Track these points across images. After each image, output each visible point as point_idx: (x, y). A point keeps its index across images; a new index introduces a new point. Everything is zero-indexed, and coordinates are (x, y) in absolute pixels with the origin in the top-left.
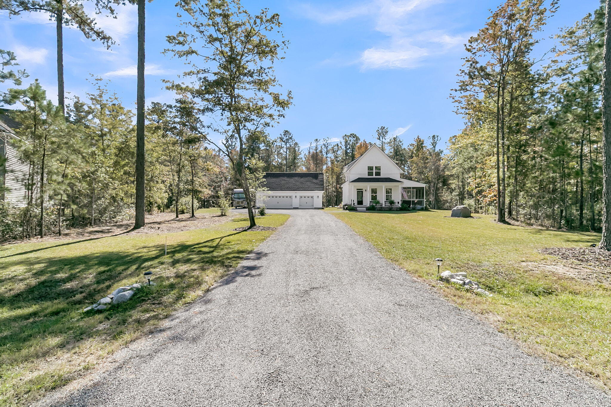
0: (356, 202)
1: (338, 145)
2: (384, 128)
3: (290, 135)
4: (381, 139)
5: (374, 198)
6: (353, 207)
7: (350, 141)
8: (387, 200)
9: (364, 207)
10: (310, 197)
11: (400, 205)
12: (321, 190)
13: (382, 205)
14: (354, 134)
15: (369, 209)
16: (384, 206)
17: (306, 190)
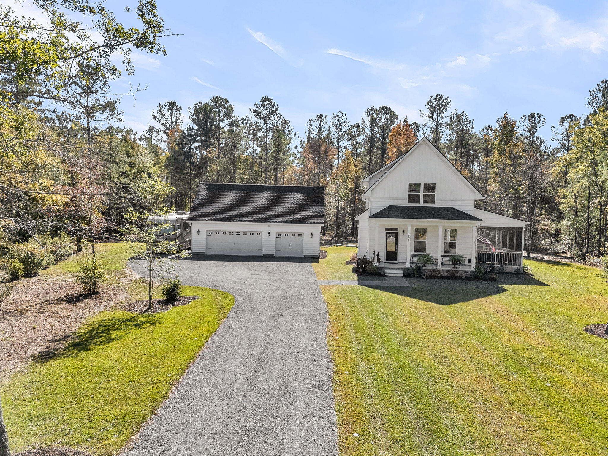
0: (383, 257)
1: (359, 127)
2: (442, 97)
3: (273, 106)
4: (435, 117)
5: (420, 248)
7: (380, 120)
8: (446, 252)
9: (398, 269)
10: (297, 235)
11: (473, 268)
12: (318, 223)
13: (436, 264)
14: (386, 108)
15: (408, 274)
16: (440, 267)
17: (289, 222)
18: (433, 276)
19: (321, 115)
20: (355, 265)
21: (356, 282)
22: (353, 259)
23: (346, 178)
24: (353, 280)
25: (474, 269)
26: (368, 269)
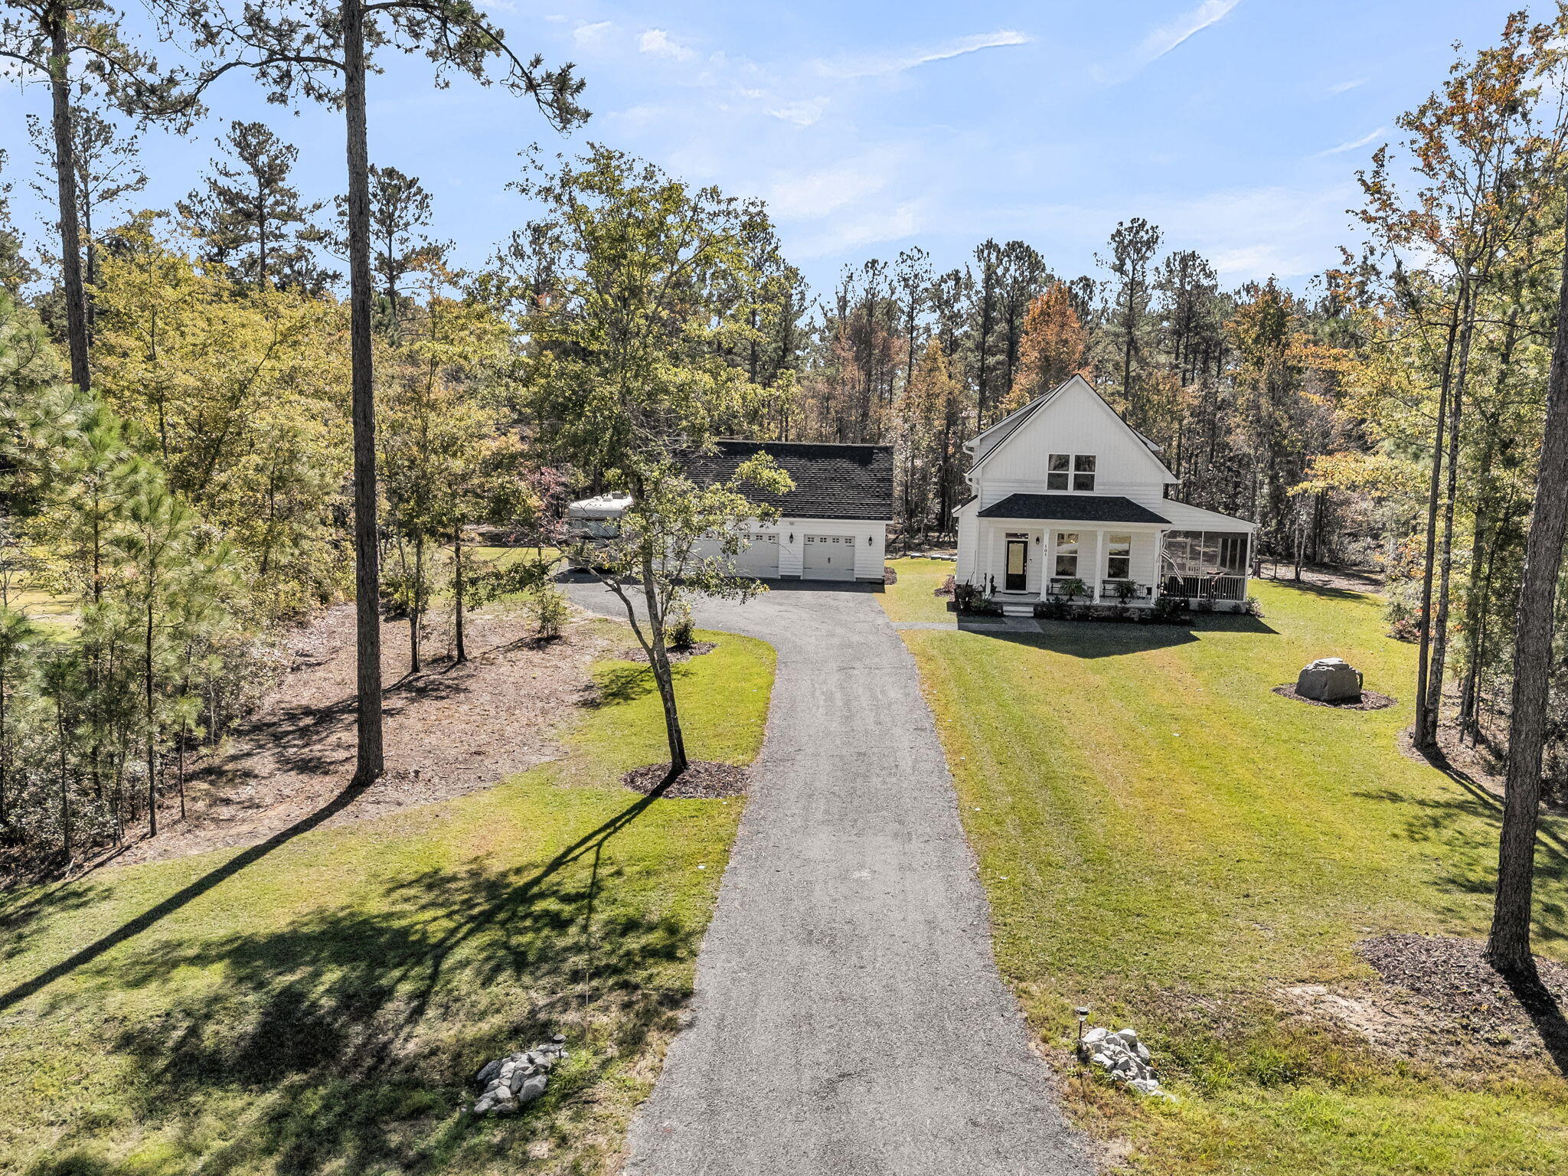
0: (1000, 583)
1: (958, 279)
2: (1143, 224)
3: (768, 241)
5: (1066, 568)
6: (989, 602)
8: (1110, 576)
9: (1027, 604)
10: (842, 541)
11: (1152, 604)
12: (882, 519)
13: (1091, 597)
14: (1021, 245)
15: (1043, 613)
16: (1097, 601)
17: (829, 517)
18: (1086, 616)
19: (874, 262)
20: (951, 598)
21: (956, 625)
22: (947, 585)
23: (929, 410)
24: (949, 622)
25: (1152, 606)
26: (974, 603)
